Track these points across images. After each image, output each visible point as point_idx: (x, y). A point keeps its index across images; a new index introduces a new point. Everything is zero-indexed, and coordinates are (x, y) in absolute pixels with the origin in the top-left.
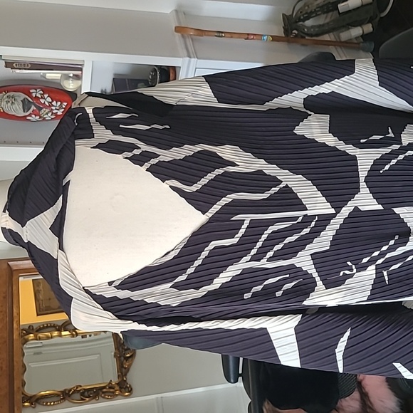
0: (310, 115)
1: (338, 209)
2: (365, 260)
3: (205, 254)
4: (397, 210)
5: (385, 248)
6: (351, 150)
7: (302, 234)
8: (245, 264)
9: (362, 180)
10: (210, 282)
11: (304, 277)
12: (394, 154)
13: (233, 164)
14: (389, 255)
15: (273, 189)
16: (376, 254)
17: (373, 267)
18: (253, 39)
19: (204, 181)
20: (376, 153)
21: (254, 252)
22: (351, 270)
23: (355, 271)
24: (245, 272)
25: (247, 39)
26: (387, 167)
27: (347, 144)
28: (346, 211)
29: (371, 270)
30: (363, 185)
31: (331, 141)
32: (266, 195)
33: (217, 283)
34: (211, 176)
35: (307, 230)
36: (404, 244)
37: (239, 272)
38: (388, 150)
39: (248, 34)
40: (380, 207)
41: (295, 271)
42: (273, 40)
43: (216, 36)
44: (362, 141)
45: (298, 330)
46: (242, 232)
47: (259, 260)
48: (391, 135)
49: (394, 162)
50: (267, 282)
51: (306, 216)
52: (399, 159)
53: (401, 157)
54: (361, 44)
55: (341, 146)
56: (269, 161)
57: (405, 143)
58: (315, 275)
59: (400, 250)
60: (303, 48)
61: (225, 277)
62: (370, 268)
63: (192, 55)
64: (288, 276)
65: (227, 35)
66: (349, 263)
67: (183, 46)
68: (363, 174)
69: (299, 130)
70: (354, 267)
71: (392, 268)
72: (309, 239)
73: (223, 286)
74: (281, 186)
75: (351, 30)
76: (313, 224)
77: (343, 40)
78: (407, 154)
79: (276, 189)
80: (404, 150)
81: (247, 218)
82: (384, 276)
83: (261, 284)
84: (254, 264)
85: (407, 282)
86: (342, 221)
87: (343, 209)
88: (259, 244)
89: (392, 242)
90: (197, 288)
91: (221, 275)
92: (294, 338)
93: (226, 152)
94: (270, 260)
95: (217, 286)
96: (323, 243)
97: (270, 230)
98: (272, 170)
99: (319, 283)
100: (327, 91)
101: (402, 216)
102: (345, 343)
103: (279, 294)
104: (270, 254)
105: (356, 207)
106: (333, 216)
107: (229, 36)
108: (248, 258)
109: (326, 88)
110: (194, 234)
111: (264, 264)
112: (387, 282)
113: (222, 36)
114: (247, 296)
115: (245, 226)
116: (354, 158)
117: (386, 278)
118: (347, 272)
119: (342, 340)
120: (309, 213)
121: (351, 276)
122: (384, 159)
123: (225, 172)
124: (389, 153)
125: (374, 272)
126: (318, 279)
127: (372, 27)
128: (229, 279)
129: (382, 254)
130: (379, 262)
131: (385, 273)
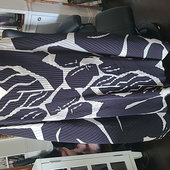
0: (49, 54)
1: (55, 89)
2: (64, 106)
3: (6, 105)
4: (76, 89)
5: (71, 102)
6: (61, 68)
7: (42, 97)
8: (21, 107)
9: (64, 79)
10: (9, 114)
11: (43, 112)
12: (76, 70)
13: (19, 73)
14: (73, 104)
15: (33, 81)
16: (68, 104)
17: (67, 108)
18: (55, 4)
19: (7, 79)
20: (70, 69)
21: (24, 104)
22: (60, 109)
23: (61, 109)
24: (21, 110)
25: (53, 3)
26: (73, 74)
27: (60, 66)
28: (58, 90)
29: (67, 109)
30: (64, 80)
31: (55, 64)
32: (30, 84)
33: (11, 114)
34: (10, 77)
35: (44, 96)
36: (78, 100)
37: (19, 110)
38: (74, 68)
39: (53, 2)
40: (70, 88)
41: (39, 110)
42: (63, 5)
43: (40, 2)
44: (65, 65)
45: (42, 129)
46: (20, 97)
47: (26, 106)
48: (76, 62)
49: (76, 72)
50: (29, 114)
51: (44, 91)
52: (78, 71)
53: (79, 71)
54: (98, 8)
55: (58, 66)
56: (32, 72)
57: (81, 66)
58: (47, 111)
59: (76, 103)
60: (75, 8)
61: (14, 112)
62: (66, 108)
63: (30, 10)
64: (37, 111)
65: (45, 2)
66: (59, 107)
67: (27, 6)
68: (65, 77)
69: (44, 60)
70: (60, 108)
71: (74, 108)
72: (44, 99)
73: (14, 115)
74: (36, 80)
75: (93, 2)
76: (46, 94)
77: (90, 6)
78: (81, 70)
79: (34, 82)
80: (80, 68)
81: (23, 92)
82: (71, 111)
83: (27, 114)
84: (25, 108)
85: (79, 113)
86: (56, 93)
87: (57, 89)
88: (27, 101)
89: (73, 100)
90: (4, 116)
91: (13, 111)
92: (41, 131)
93: (16, 68)
94: (30, 106)
95: (12, 115)
96: (49, 100)
97: (31, 96)
98: (33, 75)
99: (48, 114)
100: (56, 45)
101: (78, 91)
102: (59, 133)
103: (33, 118)
104: (30, 104)
105: (62, 88)
106: (53, 91)
107: (46, 2)
108: (23, 106)
109: (56, 44)
110: (3, 98)
111: (28, 107)
112: (72, 113)
113: (43, 2)
114: (22, 118)
115: (22, 94)
116: (62, 71)
117: (72, 112)
118: (58, 110)
119: (58, 131)
120: (45, 90)
121: (60, 111)
122: (73, 71)
123: (15, 76)
124: (75, 69)
125: (68, 110)
126: (48, 112)
127: (102, 1)
128: (16, 113)
129: (70, 104)
130: (69, 106)
131: (72, 110)
